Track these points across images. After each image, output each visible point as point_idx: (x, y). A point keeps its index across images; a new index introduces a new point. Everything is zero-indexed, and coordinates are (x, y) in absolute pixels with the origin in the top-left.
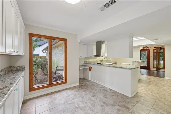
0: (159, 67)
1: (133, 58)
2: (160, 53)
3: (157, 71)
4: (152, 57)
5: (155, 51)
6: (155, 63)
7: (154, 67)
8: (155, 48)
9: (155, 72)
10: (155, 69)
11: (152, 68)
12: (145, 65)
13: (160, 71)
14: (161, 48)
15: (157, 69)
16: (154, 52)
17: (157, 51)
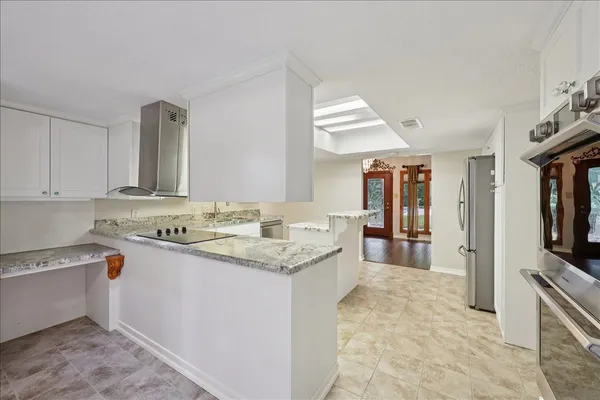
0: (414, 229)
1: (311, 200)
2: (419, 185)
3: (409, 241)
4: (397, 196)
5: (406, 177)
6: (406, 214)
7: (402, 231)
8: (405, 169)
9: (406, 244)
10: (405, 236)
11: (397, 235)
12: (378, 223)
13: (417, 242)
14: (418, 169)
15: (409, 236)
16: (402, 183)
17: (411, 178)
